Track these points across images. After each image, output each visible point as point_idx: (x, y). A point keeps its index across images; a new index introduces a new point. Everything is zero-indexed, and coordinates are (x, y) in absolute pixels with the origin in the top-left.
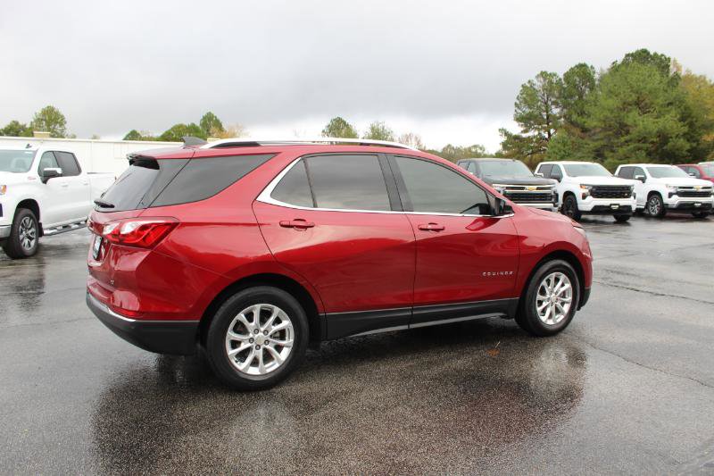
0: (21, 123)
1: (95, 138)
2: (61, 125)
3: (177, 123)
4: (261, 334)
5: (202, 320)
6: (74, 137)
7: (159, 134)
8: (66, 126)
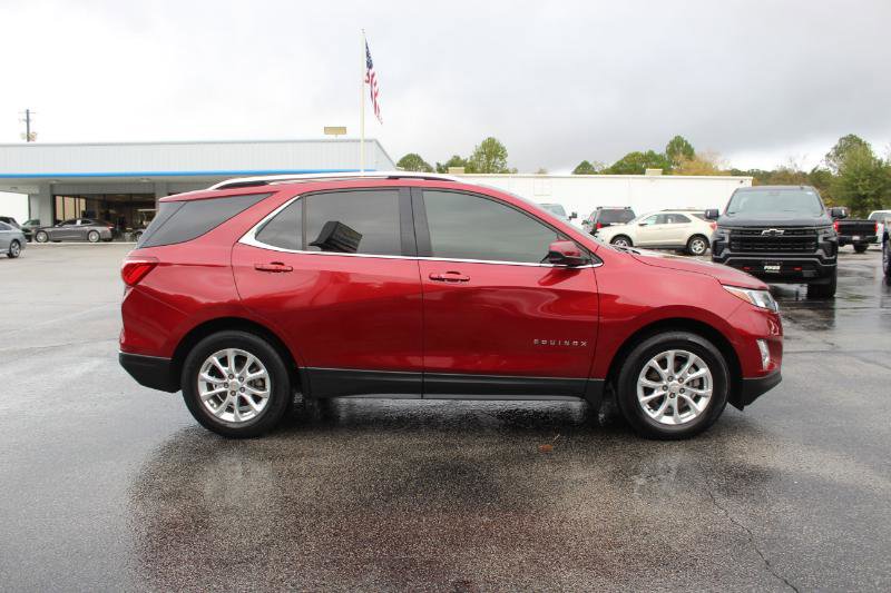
0: (462, 158)
1: (541, 172)
2: (502, 158)
3: (632, 151)
4: (236, 380)
5: (174, 357)
6: (515, 171)
7: (610, 164)
8: (507, 159)
